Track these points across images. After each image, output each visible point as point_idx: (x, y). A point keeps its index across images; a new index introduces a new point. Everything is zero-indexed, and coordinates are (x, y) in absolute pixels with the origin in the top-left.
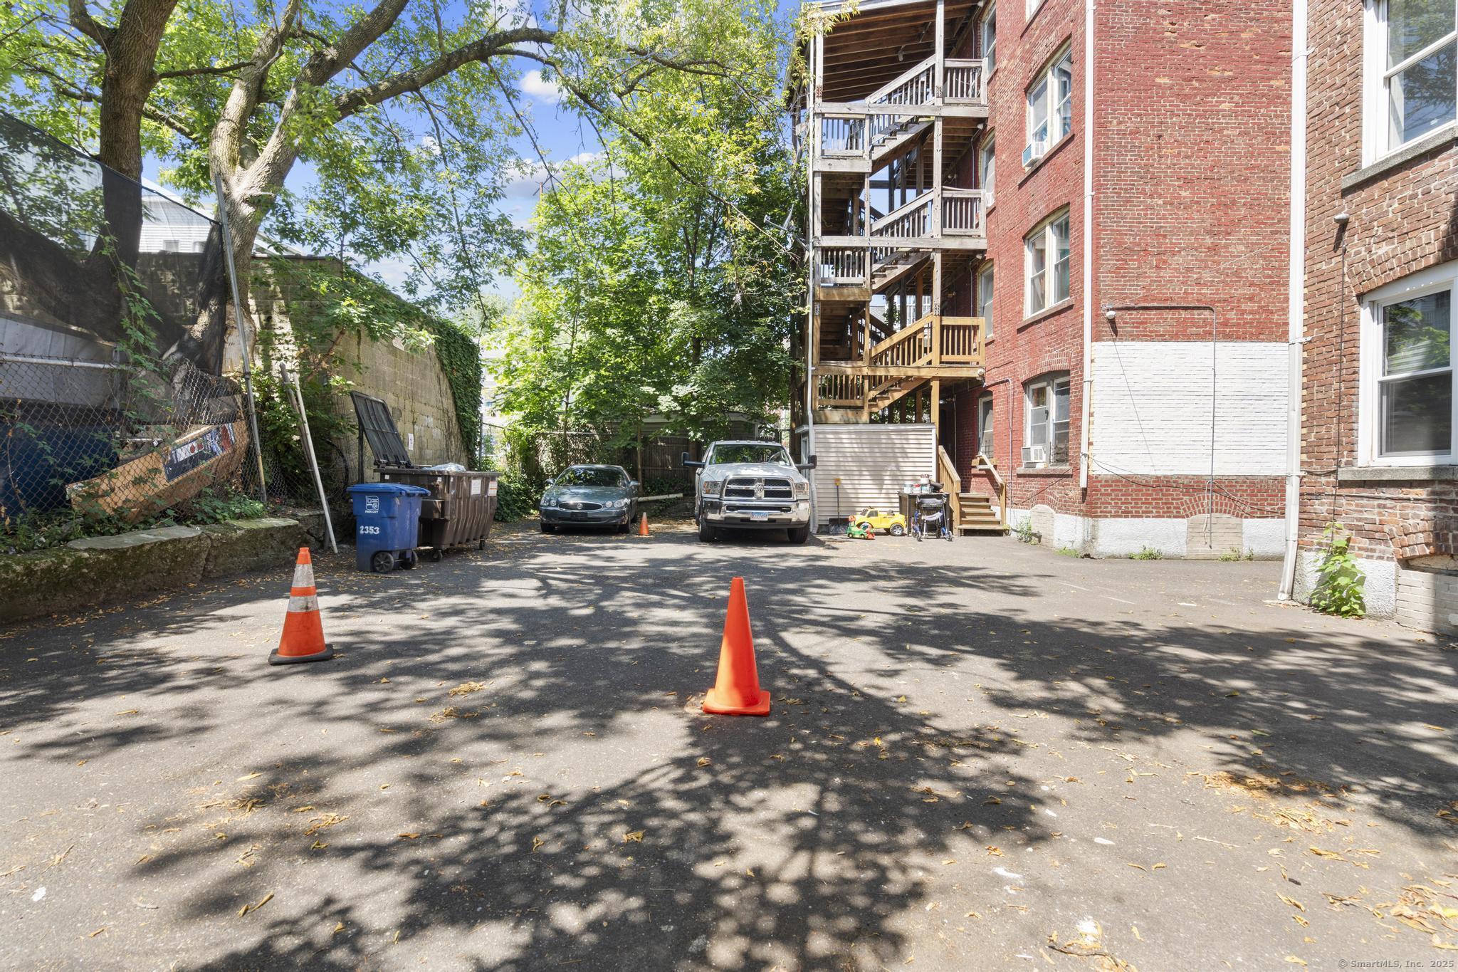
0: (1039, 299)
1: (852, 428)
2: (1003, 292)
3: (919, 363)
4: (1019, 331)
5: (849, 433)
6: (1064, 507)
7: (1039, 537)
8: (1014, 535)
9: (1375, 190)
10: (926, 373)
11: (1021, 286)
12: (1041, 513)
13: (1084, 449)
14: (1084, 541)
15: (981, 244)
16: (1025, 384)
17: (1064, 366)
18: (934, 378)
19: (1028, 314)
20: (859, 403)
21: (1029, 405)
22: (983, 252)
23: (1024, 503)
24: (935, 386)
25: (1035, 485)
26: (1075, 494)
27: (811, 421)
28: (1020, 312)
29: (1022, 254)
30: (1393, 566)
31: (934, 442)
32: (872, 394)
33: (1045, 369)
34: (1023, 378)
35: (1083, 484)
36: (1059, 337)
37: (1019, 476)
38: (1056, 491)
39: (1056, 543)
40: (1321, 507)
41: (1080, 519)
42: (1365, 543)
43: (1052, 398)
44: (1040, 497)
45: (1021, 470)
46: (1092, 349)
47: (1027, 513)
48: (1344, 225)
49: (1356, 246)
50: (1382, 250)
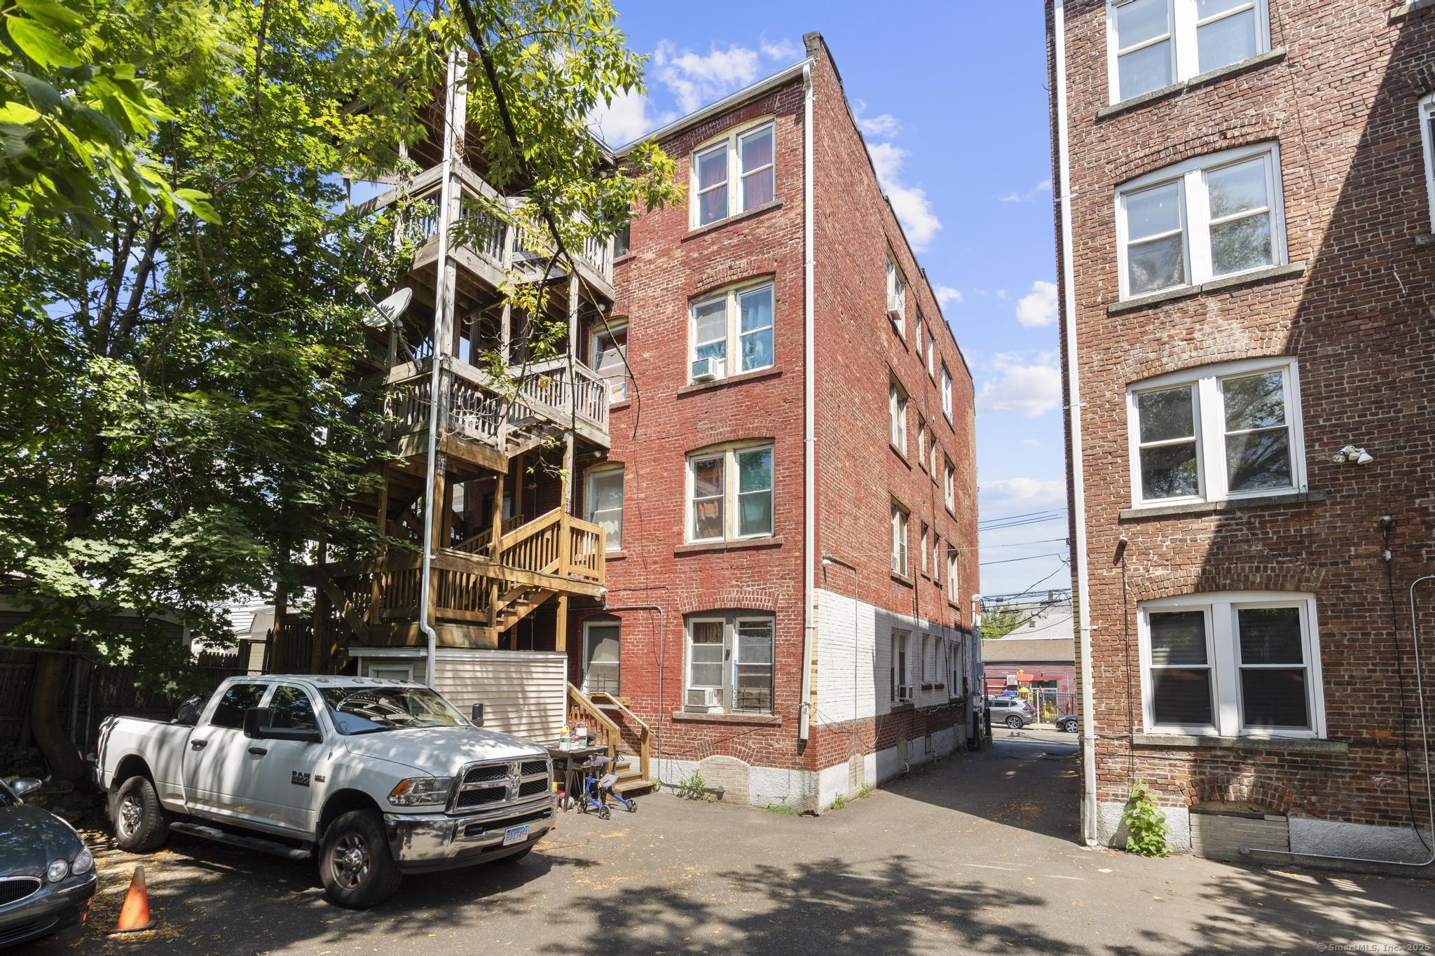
0: (711, 524)
1: (479, 655)
2: (645, 505)
3: (548, 570)
4: (677, 555)
5: (473, 663)
6: (767, 759)
7: (720, 795)
8: (663, 790)
9: (1150, 527)
10: (556, 585)
11: (681, 505)
12: (721, 766)
13: (806, 697)
14: (804, 797)
15: (605, 441)
16: (686, 616)
17: (768, 605)
18: (561, 592)
19: (690, 539)
20: (481, 617)
21: (689, 641)
22: (604, 450)
23: (685, 752)
24: (563, 600)
25: (710, 734)
26: (789, 745)
27: (433, 642)
28: (680, 534)
29: (682, 469)
30: (1186, 810)
31: (565, 675)
32: (501, 605)
33: (732, 605)
34: (687, 609)
35: (805, 735)
36: (759, 574)
37: (675, 721)
38: (753, 742)
39: (753, 800)
40: (1116, 765)
41: (796, 774)
42: (1160, 794)
43: (733, 639)
44: (721, 746)
45: (681, 713)
46: (814, 594)
47: (696, 764)
48: (1122, 546)
49: (1134, 565)
50: (1160, 572)
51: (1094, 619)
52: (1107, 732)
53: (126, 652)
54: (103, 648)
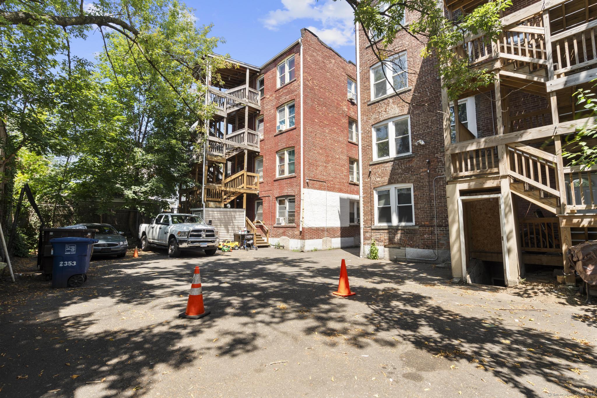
0: (282, 172)
1: (218, 209)
2: (267, 167)
3: (240, 187)
4: (275, 181)
5: (217, 211)
6: (293, 237)
7: (283, 247)
8: (272, 247)
9: (376, 166)
10: (242, 191)
11: (275, 167)
12: (284, 239)
13: (301, 219)
14: (301, 247)
15: (258, 150)
16: (277, 198)
17: (293, 194)
18: (244, 193)
19: (278, 176)
20: (220, 200)
21: (278, 205)
22: (259, 152)
23: (277, 236)
24: (245, 195)
25: (281, 230)
26: (297, 233)
27: (204, 206)
28: (275, 175)
29: (275, 157)
30: (383, 247)
31: (245, 215)
32: (225, 197)
33: (286, 194)
34: (276, 196)
35: (301, 230)
36: (291, 185)
37: (274, 227)
38: (290, 232)
39: (290, 248)
40: (368, 235)
41: (299, 240)
42: (377, 243)
43: (287, 204)
44: (284, 234)
45: (276, 225)
46: (303, 190)
47: (278, 239)
48: (370, 172)
49: (373, 177)
50: (378, 179)
51: (364, 193)
52: (366, 226)
53: (143, 209)
54: (139, 209)
